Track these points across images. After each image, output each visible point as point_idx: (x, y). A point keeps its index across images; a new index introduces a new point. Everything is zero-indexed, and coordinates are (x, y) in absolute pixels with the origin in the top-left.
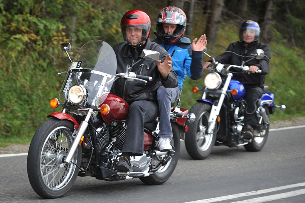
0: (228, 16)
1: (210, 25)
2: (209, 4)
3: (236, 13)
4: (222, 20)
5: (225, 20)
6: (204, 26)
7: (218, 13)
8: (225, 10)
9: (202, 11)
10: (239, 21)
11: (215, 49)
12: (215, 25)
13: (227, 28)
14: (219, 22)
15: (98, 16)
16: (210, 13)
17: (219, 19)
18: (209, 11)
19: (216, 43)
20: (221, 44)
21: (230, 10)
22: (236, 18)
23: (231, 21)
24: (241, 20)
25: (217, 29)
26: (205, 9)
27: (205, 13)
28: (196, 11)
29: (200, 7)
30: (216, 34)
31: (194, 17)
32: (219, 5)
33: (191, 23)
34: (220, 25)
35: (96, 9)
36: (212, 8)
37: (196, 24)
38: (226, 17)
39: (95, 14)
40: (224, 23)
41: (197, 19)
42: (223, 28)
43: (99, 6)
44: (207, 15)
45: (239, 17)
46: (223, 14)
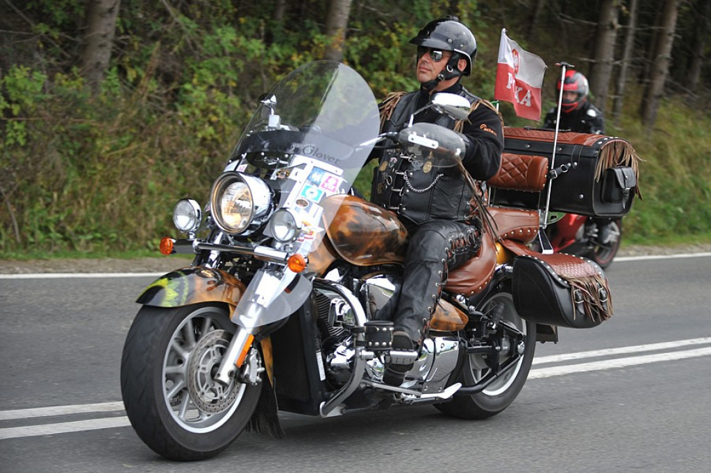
0: (674, 88)
1: (647, 100)
2: (648, 70)
3: (684, 85)
4: (664, 94)
5: (669, 94)
6: (639, 101)
7: (659, 83)
8: (670, 80)
9: (637, 80)
10: (687, 96)
11: (653, 135)
12: (655, 101)
13: (671, 106)
14: (660, 97)
15: (490, 79)
16: (648, 83)
17: (661, 92)
18: (647, 80)
19: (655, 126)
20: (662, 128)
21: (676, 80)
22: (685, 92)
23: (677, 96)
24: (690, 95)
25: (657, 106)
26: (641, 76)
27: (640, 82)
28: (629, 79)
29: (634, 74)
30: (655, 113)
31: (625, 88)
32: (662, 73)
33: (620, 95)
34: (661, 101)
35: (489, 68)
36: (651, 76)
37: (627, 98)
38: (670, 91)
39: (487, 76)
40: (666, 98)
41: (629, 90)
42: (665, 105)
43: (492, 64)
44: (644, 85)
45: (689, 91)
46: (666, 85)
